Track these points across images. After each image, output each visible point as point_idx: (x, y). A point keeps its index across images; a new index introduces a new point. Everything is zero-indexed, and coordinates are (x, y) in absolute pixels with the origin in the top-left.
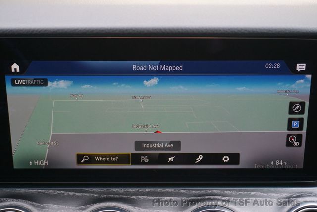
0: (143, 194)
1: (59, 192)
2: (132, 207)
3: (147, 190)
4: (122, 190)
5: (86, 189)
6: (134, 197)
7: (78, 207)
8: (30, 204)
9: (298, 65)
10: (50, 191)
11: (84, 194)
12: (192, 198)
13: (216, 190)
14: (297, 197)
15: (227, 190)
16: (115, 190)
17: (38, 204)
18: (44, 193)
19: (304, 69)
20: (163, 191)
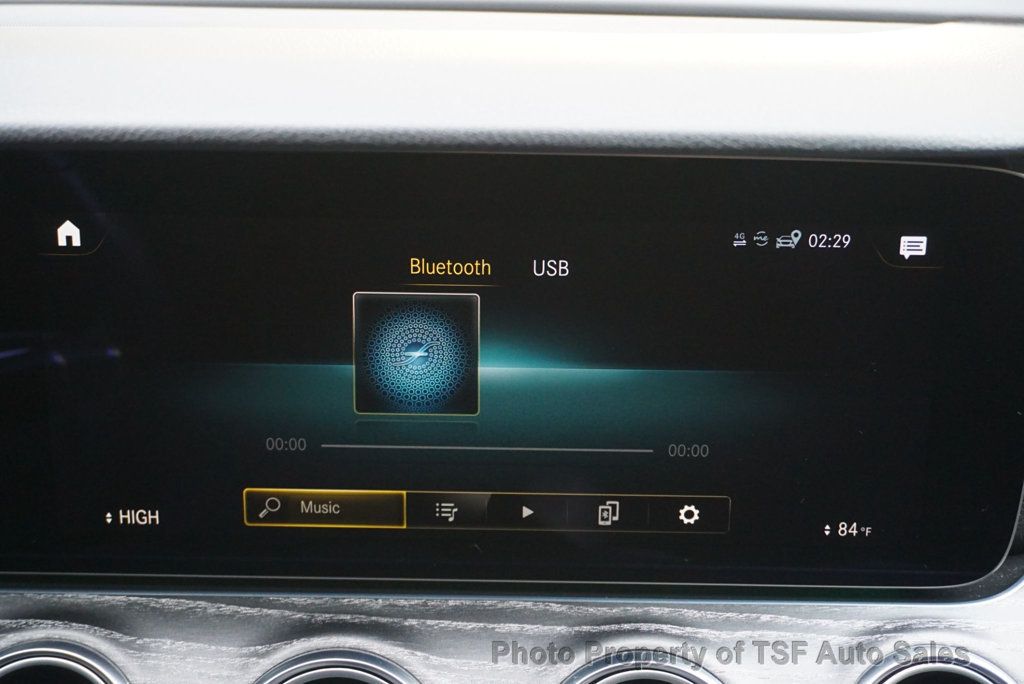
0: (440, 615)
1: (192, 604)
2: (406, 651)
3: (451, 603)
4: (378, 602)
5: (272, 597)
6: (413, 622)
7: (245, 650)
8: (105, 638)
9: (905, 240)
10: (164, 600)
11: (265, 610)
12: (585, 628)
13: (658, 608)
14: (896, 630)
15: (688, 607)
16: (357, 602)
17: (128, 638)
18: (146, 606)
19: (923, 253)
20: (500, 606)
